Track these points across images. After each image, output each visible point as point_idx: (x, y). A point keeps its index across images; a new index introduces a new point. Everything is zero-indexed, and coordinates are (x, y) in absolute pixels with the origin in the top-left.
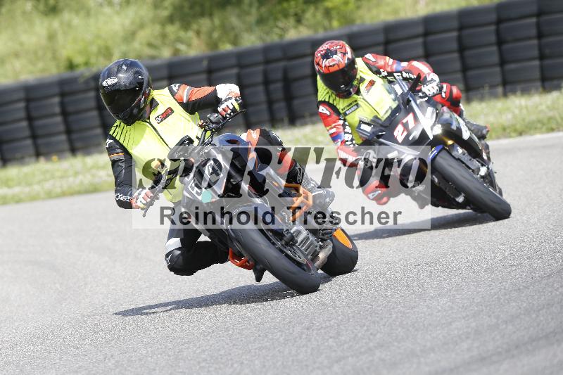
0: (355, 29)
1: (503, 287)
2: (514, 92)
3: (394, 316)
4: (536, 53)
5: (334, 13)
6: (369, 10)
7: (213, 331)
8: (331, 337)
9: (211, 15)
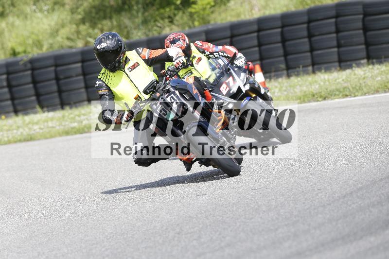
0: (210, 27)
1: (313, 204)
2: (320, 70)
3: (238, 224)
4: (335, 43)
5: (195, 16)
6: (220, 14)
7: (113, 236)
8: (195, 240)
9: (111, 18)
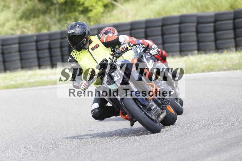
4: (178, 40)
9: (38, 17)
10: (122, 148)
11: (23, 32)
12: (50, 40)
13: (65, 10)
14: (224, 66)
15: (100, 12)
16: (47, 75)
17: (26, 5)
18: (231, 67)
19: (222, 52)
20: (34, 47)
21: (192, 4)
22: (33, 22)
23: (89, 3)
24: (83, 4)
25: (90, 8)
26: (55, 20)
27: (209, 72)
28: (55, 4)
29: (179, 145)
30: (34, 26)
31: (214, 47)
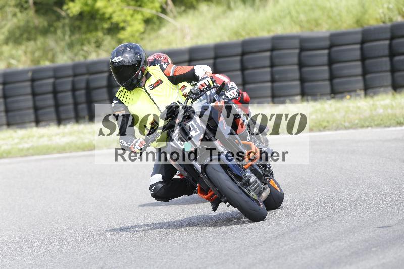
9: (35, 40)
10: (175, 258)
11: (9, 65)
12: (56, 78)
13: (80, 28)
14: (345, 121)
15: (137, 31)
16: (49, 137)
17: (15, 20)
18: (357, 124)
19: (342, 98)
20: (29, 90)
21: (292, 17)
22: (27, 47)
23: (119, 16)
24: (110, 18)
25: (122, 25)
26: (62, 44)
27: (320, 131)
28: (64, 18)
29: (272, 252)
30: (29, 55)
31: (328, 90)
